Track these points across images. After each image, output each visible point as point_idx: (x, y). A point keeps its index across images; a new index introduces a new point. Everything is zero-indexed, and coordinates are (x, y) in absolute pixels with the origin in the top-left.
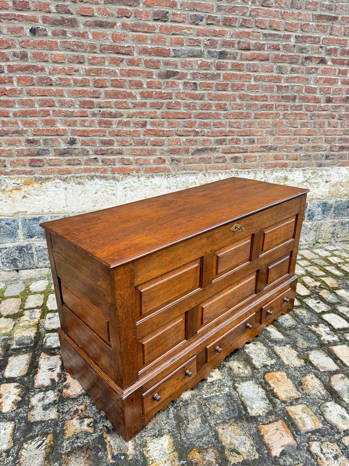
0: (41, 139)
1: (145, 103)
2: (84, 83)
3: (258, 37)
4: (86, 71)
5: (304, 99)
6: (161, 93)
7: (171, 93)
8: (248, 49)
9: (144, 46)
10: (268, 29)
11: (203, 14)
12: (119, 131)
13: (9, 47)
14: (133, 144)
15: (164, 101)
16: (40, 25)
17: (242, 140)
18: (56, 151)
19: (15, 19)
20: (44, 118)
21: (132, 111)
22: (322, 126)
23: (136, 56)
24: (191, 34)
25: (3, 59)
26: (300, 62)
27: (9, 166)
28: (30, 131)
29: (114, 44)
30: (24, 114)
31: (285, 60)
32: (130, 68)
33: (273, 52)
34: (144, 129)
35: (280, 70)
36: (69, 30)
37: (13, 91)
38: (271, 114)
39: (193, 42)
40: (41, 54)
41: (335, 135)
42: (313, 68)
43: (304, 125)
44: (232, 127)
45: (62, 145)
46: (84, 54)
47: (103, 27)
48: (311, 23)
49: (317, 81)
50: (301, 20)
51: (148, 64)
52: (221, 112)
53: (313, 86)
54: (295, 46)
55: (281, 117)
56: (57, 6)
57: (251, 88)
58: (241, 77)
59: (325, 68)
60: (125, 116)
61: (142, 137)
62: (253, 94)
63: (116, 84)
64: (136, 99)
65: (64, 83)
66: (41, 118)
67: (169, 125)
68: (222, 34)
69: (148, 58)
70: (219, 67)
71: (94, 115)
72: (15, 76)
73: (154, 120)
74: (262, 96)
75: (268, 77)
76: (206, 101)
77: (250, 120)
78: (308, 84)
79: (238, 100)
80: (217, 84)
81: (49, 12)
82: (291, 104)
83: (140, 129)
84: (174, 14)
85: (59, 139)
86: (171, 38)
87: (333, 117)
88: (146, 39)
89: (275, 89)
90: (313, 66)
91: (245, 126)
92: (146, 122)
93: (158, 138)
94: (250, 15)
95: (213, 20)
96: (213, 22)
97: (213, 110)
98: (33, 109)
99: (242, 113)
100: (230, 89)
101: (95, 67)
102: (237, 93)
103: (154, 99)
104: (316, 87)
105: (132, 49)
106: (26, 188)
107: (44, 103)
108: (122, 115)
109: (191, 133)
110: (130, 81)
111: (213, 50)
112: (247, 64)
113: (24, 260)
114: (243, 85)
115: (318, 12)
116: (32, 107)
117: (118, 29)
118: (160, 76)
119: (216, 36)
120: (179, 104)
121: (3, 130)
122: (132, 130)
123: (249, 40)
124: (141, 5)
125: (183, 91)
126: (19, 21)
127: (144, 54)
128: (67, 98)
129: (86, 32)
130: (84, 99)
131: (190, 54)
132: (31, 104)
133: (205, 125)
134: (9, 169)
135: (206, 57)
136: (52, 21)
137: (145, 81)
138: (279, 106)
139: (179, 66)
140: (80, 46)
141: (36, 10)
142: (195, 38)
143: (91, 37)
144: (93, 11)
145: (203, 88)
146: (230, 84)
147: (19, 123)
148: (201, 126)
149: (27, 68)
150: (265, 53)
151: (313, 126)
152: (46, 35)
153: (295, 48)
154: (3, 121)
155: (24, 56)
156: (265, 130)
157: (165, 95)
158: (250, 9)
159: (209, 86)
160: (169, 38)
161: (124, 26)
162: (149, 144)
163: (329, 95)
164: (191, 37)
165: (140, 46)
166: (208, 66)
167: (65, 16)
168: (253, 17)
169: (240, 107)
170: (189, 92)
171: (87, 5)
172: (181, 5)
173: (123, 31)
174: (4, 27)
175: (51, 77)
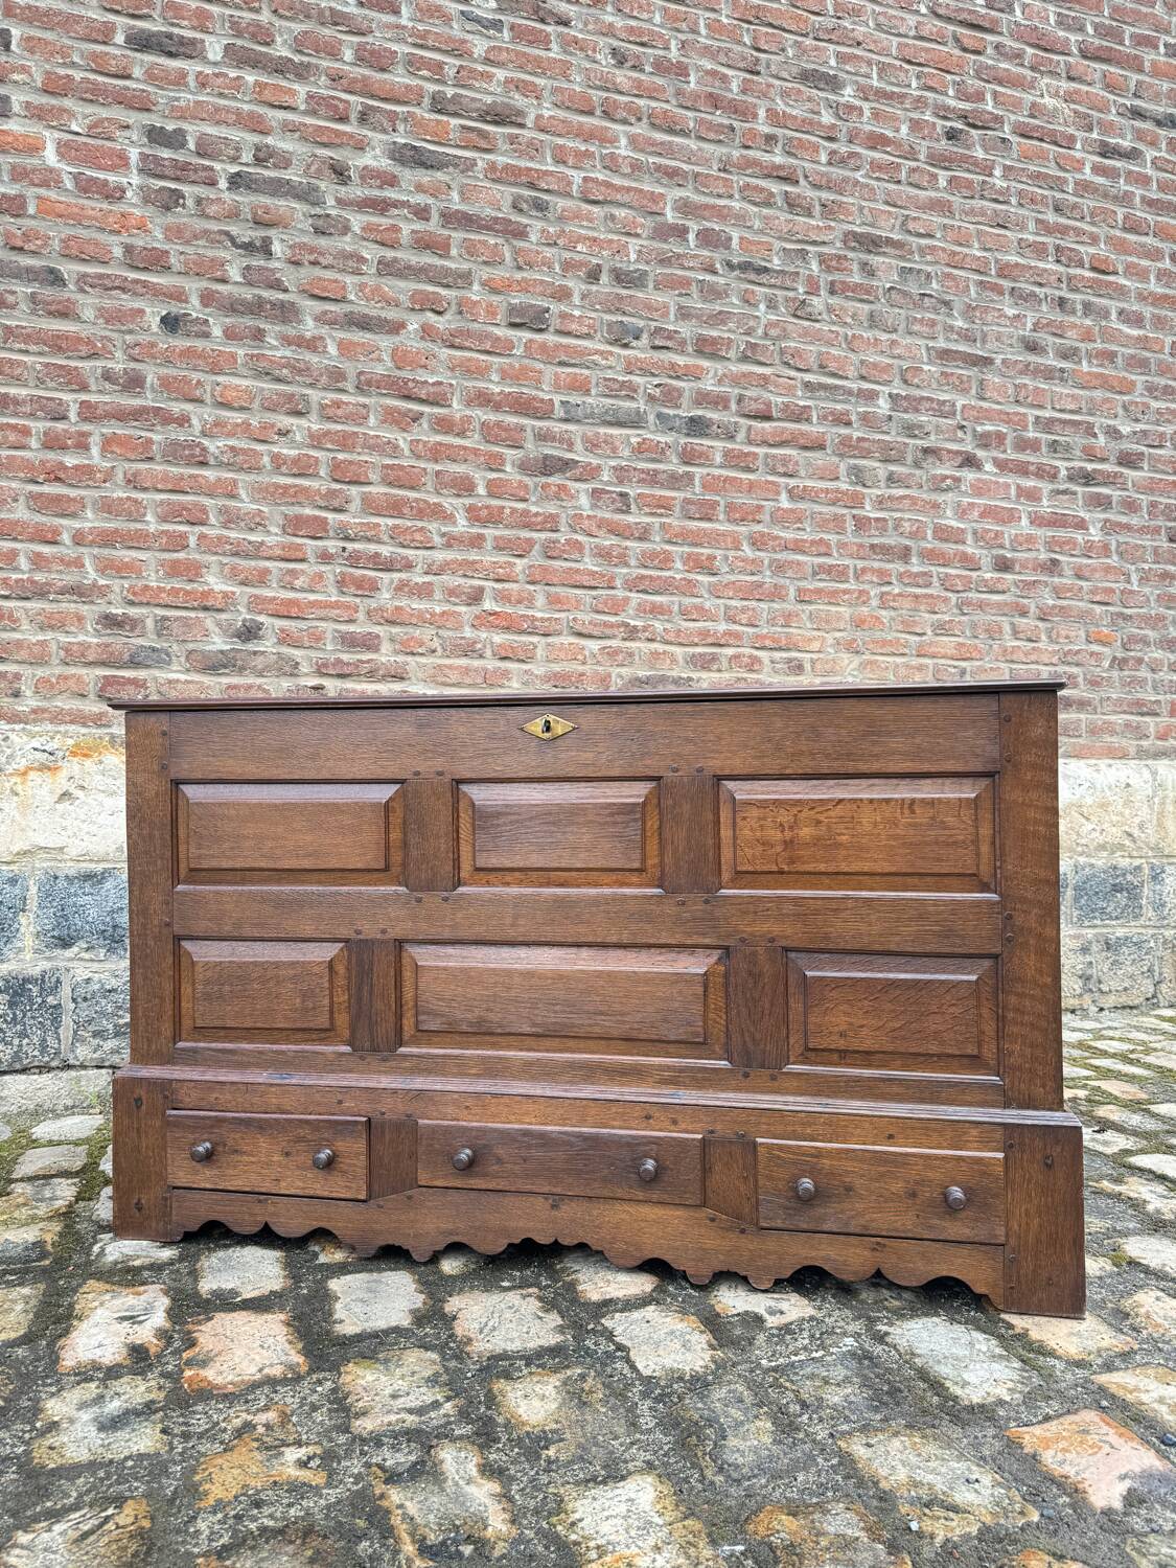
0: (148, 615)
1: (481, 537)
2: (303, 468)
3: (790, 390)
4: (311, 436)
5: (929, 556)
6: (526, 513)
7: (557, 515)
8: (768, 418)
9: (481, 385)
10: (815, 373)
11: (641, 323)
12: (397, 608)
13: (93, 356)
14: (440, 650)
15: (535, 535)
16: (194, 308)
17: (766, 661)
18: (193, 657)
19: (123, 289)
20: (167, 556)
21: (440, 556)
22: (997, 636)
23: (457, 408)
24: (610, 368)
25: (69, 383)
26: (909, 459)
27: (28, 693)
28: (117, 589)
29: (398, 373)
30: (107, 539)
31: (869, 452)
32: (439, 438)
33: (834, 430)
34: (476, 610)
35: (858, 476)
36: (272, 330)
37: (86, 471)
38: (845, 592)
39: (617, 386)
40: (186, 381)
41: (1037, 663)
42: (947, 477)
43: (942, 629)
44: (735, 623)
45: (216, 639)
46: (309, 391)
47: (370, 330)
48: (926, 368)
49: (964, 512)
50: (899, 357)
51: (490, 433)
52: (700, 578)
53: (954, 524)
54: (890, 418)
55: (875, 602)
56: (248, 268)
57: (780, 518)
58: (751, 486)
59: (979, 480)
60: (418, 569)
61: (468, 632)
62: (788, 535)
63: (398, 479)
64: (454, 523)
65: (242, 461)
66: (157, 554)
67: (550, 603)
68: (695, 374)
69: (492, 417)
70: (688, 457)
71: (325, 557)
72: (97, 433)
73: (507, 585)
74: (813, 542)
75: (827, 491)
76: (656, 544)
77: (785, 605)
78: (940, 517)
79: (745, 547)
80: (687, 501)
81: (224, 281)
82: (897, 567)
83: (463, 609)
84: (563, 316)
85: (209, 619)
86: (556, 374)
87: (1024, 613)
88: (488, 368)
89: (850, 525)
90: (948, 473)
91: (772, 622)
92: (481, 590)
93: (516, 638)
94: (766, 334)
95: (669, 338)
96: (669, 344)
97: (678, 571)
98: (139, 526)
99: (760, 585)
100: (721, 517)
101: (339, 427)
102: (743, 529)
103: (506, 527)
104: (962, 526)
105: (447, 389)
106: (76, 769)
107: (170, 514)
108: (409, 566)
109: (615, 631)
110: (438, 473)
111: (671, 412)
112: (767, 456)
113: (23, 1035)
114: (760, 508)
115: (941, 344)
116: (135, 521)
117: (410, 339)
119: (678, 378)
120: (578, 546)
121: (33, 582)
122: (438, 610)
123: (766, 395)
124: (476, 287)
125: (590, 513)
126: (135, 294)
127: (481, 405)
128: (246, 504)
129: (321, 338)
130: (297, 510)
131: (608, 418)
132: (135, 512)
133: (656, 610)
134: (29, 702)
135: (653, 428)
136: (226, 303)
137: (480, 478)
138: (864, 570)
139: (579, 446)
140: (301, 370)
141: (186, 273)
142: (620, 378)
143: (332, 349)
144: (344, 288)
145: (647, 510)
146: (722, 503)
147: (87, 564)
148: (645, 612)
149: (137, 414)
150: (814, 429)
151: (968, 633)
152: (206, 335)
153: (893, 424)
154: (38, 555)
155: (134, 383)
156: (830, 638)
157: (539, 519)
158: (764, 321)
159: (665, 505)
160: (549, 371)
161: (427, 332)
162: (488, 653)
163: (1001, 552)
164: (610, 374)
165: (470, 384)
166: (658, 453)
167: (266, 294)
168: (774, 339)
169: (755, 567)
170: (608, 515)
171: (329, 274)
172: (584, 297)
173: (422, 345)
174: (88, 305)
175: (206, 442)
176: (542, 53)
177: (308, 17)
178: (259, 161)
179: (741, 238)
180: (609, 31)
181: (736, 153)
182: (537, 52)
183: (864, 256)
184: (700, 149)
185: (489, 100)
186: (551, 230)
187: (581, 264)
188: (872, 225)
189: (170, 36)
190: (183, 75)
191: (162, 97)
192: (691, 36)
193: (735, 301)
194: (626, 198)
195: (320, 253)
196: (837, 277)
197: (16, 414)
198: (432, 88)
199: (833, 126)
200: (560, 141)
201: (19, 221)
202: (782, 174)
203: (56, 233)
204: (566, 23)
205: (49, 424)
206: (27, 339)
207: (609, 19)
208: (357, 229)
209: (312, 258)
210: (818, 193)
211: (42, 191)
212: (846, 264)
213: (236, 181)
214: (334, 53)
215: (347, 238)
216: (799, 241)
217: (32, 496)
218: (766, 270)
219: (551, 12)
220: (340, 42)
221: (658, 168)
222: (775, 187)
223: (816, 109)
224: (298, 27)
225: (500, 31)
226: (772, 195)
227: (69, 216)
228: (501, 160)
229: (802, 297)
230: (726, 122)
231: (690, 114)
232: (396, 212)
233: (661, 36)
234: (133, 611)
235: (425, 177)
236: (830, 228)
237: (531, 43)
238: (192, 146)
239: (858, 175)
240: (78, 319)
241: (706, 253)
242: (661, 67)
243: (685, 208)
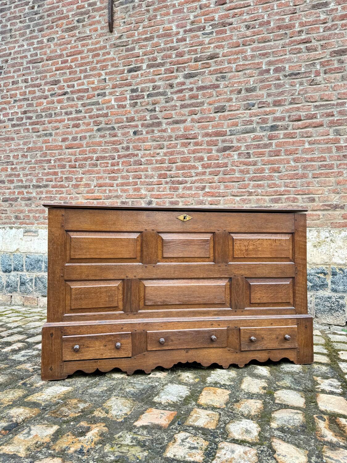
0: (130, 201)
1: (205, 172)
2: (162, 162)
3: (309, 110)
4: (164, 153)
6: (218, 163)
7: (227, 162)
8: (300, 120)
9: (206, 131)
10: (319, 102)
11: (254, 102)
12: (183, 193)
13: (120, 144)
14: (194, 203)
15: (221, 169)
16: (140, 128)
17: (300, 199)
19: (126, 128)
20: (134, 187)
21: (194, 179)
23: (200, 139)
24: (245, 117)
25: (116, 151)
28: (124, 195)
29: (185, 133)
30: (122, 184)
31: (342, 123)
32: (195, 148)
33: (327, 119)
34: (203, 192)
35: (337, 133)
36: (156, 129)
37: (119, 170)
38: (332, 173)
39: (246, 122)
40: (138, 146)
44: (288, 187)
45: (143, 205)
46: (164, 143)
47: (178, 123)
51: (209, 143)
52: (274, 174)
56: (151, 116)
57: (305, 151)
58: (294, 143)
60: (189, 183)
61: (201, 198)
62: (308, 156)
63: (184, 160)
64: (198, 169)
65: (149, 163)
66: (132, 187)
67: (225, 187)
68: (273, 112)
69: (209, 139)
70: (271, 138)
71: (167, 183)
72: (121, 161)
73: (212, 184)
74: (318, 158)
75: (324, 140)
76: (259, 166)
77: (307, 180)
79: (292, 163)
80: (270, 151)
81: (146, 120)
83: (200, 192)
84: (230, 106)
85: (142, 201)
86: (228, 122)
88: (209, 126)
89: (334, 150)
91: (302, 185)
92: (205, 186)
93: (215, 198)
94: (299, 94)
95: (264, 104)
96: (264, 105)
97: (267, 173)
98: (128, 181)
99: (297, 174)
100: (283, 154)
101: (170, 150)
102: (291, 157)
103: (212, 168)
105: (197, 134)
107: (135, 177)
109: (245, 194)
110: (194, 157)
111: (265, 125)
112: (300, 132)
114: (297, 149)
118: (218, 151)
119: (267, 115)
120: (234, 170)
121: (109, 195)
122: (193, 193)
123: (299, 113)
124: (205, 105)
125: (238, 160)
126: (128, 128)
127: (206, 136)
128: (150, 173)
129: (167, 129)
130: (161, 172)
131: (244, 132)
132: (127, 178)
133: (259, 186)
135: (258, 131)
136: (146, 125)
138: (340, 165)
139: (235, 141)
140: (162, 138)
141: (138, 120)
142: (248, 119)
143: (169, 131)
144: (172, 115)
145: (256, 156)
146: (283, 150)
147: (119, 190)
148: (255, 187)
149: (128, 156)
150: (318, 120)
152: (142, 134)
154: (110, 189)
155: (128, 148)
156: (326, 189)
157: (222, 164)
158: (298, 90)
160: (226, 123)
161: (193, 121)
162: (207, 203)
164: (245, 119)
165: (203, 131)
166: (261, 138)
167: (155, 121)
168: (302, 95)
169: (296, 169)
170: (243, 160)
171: (169, 112)
172: (236, 99)
173: (191, 124)
174: (119, 133)
175: (141, 159)
176: (224, 35)
177: (165, 50)
178: (153, 89)
179: (289, 66)
180: (245, 21)
181: (287, 41)
182: (223, 36)
183: (338, 58)
184: (275, 44)
185: (209, 54)
186: (226, 83)
187: (235, 90)
188: (343, 46)
189: (135, 67)
190: (138, 75)
191: (134, 82)
192: (272, 11)
193: (287, 86)
194: (249, 67)
195: (167, 107)
196: (327, 68)
197: (106, 160)
198: (194, 56)
199: (325, 19)
200: (229, 57)
201: (107, 118)
202: (304, 41)
203: (113, 118)
204: (231, 24)
205: (112, 161)
206: (109, 143)
207: (244, 17)
208: (175, 99)
209: (164, 109)
210: (319, 43)
211: (111, 110)
212: (331, 62)
213: (148, 96)
214: (170, 57)
215: (173, 102)
216: (312, 60)
217: (109, 177)
218: (299, 73)
219: (227, 23)
220: (172, 54)
221: (260, 54)
222: (302, 46)
223: (318, 15)
224: (162, 54)
225: (213, 34)
226: (301, 49)
227: (116, 114)
228: (212, 69)
229: (312, 79)
230: (284, 32)
231: (271, 34)
232: (185, 91)
233: (261, 15)
234: (127, 200)
235: (192, 80)
236: (324, 52)
237: (221, 34)
238: (139, 91)
239: (336, 31)
240: (118, 136)
241: (277, 75)
242: (261, 25)
243: (270, 63)
